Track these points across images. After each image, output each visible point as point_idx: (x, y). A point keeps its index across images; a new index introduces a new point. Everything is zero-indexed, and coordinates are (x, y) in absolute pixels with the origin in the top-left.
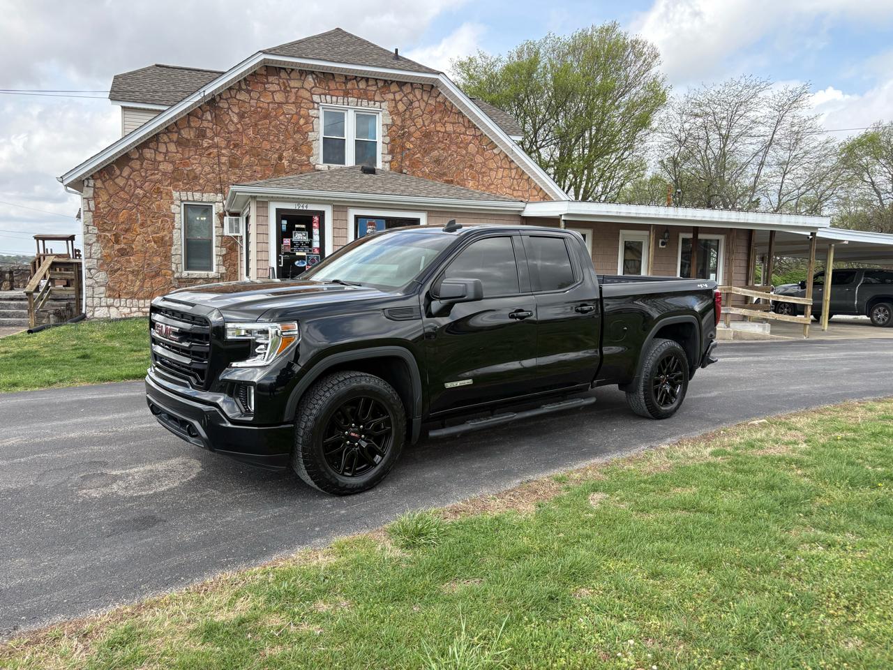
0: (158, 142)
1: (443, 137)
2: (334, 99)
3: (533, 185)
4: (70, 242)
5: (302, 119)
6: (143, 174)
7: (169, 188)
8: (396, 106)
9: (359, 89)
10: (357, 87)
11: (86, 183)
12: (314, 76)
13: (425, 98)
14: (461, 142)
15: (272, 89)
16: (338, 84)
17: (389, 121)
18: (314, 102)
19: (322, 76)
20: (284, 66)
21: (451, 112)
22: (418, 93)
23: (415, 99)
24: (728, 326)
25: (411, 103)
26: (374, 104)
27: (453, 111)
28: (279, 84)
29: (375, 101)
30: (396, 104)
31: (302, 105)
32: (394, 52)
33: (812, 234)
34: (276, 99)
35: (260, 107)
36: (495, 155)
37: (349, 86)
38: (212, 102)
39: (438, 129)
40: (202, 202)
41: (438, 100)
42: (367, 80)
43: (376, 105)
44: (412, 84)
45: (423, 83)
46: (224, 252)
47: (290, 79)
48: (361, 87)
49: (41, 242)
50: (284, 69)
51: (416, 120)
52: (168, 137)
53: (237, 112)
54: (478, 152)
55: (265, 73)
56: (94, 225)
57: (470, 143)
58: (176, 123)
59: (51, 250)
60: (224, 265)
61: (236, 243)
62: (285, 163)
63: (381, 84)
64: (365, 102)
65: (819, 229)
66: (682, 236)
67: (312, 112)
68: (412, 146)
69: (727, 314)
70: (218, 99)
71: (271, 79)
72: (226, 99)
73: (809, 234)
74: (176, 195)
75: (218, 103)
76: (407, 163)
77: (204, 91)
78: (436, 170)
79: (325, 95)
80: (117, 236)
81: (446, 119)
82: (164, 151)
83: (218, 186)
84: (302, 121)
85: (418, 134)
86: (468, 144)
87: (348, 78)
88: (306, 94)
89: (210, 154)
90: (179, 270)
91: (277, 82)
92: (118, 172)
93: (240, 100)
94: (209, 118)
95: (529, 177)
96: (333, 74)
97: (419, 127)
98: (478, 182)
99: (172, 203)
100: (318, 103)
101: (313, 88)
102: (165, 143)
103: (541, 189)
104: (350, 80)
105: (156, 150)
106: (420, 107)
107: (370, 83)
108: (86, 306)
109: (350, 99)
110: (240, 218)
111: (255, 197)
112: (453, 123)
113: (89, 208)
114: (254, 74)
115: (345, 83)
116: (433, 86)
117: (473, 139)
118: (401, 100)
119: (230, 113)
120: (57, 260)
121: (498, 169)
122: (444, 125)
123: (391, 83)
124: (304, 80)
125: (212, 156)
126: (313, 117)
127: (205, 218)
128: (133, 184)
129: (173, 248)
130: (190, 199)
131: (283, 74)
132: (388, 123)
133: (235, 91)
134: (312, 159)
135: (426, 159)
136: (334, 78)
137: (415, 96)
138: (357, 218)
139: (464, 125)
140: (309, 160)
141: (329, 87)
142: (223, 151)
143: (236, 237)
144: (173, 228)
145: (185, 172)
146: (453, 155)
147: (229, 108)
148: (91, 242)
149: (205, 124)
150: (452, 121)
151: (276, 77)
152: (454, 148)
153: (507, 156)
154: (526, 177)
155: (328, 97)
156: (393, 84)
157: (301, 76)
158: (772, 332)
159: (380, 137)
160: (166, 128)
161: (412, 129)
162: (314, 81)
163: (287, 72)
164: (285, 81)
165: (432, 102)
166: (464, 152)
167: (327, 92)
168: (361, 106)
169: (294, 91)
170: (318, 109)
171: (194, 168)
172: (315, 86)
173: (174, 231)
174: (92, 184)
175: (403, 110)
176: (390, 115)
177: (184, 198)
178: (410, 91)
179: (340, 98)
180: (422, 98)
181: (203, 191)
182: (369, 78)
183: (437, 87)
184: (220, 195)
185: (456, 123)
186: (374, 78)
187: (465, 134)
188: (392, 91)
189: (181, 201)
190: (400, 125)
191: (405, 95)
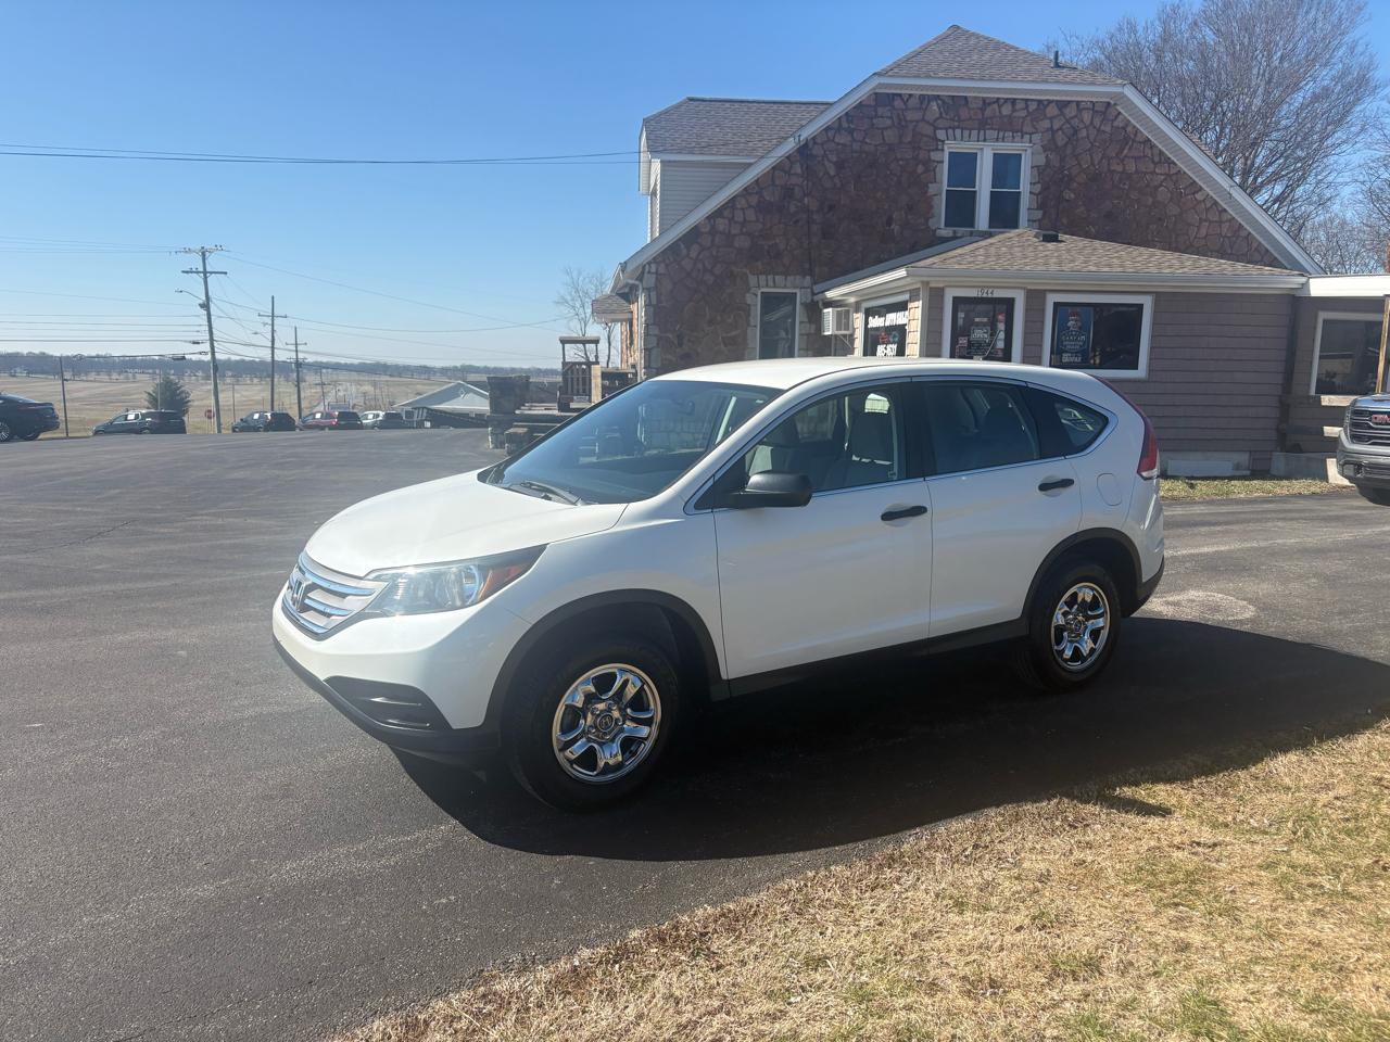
0: (733, 208)
1: (1120, 179)
2: (966, 133)
3: (1255, 245)
5: (920, 166)
6: (714, 253)
7: (744, 270)
8: (1053, 139)
9: (1002, 117)
10: (998, 114)
11: (647, 270)
12: (939, 102)
13: (1097, 122)
14: (1147, 186)
15: (881, 126)
16: (972, 112)
17: (1041, 160)
18: (938, 140)
19: (950, 102)
20: (899, 92)
21: (1134, 141)
22: (1087, 116)
23: (1081, 126)
25: (1076, 131)
26: (1022, 137)
27: (1137, 139)
28: (891, 118)
29: (1023, 133)
30: (1053, 134)
31: (922, 145)
32: (1052, 57)
34: (886, 138)
35: (865, 152)
36: (1199, 202)
37: (988, 112)
38: (804, 150)
39: (1112, 168)
40: (785, 287)
41: (1116, 124)
42: (1014, 101)
43: (1024, 140)
44: (1078, 103)
45: (1094, 100)
47: (907, 109)
48: (1004, 114)
50: (900, 95)
51: (1080, 157)
52: (747, 201)
53: (835, 159)
54: (1171, 199)
55: (873, 103)
56: (654, 324)
57: (1161, 185)
58: (757, 181)
62: (895, 228)
63: (1033, 107)
64: (1009, 136)
67: (935, 156)
68: (1073, 196)
70: (811, 145)
71: (880, 111)
74: (753, 280)
75: (811, 150)
76: (1065, 221)
78: (1107, 228)
79: (954, 129)
80: (680, 337)
81: (1126, 151)
82: (741, 220)
83: (807, 266)
84: (920, 169)
85: (1082, 178)
86: (1156, 188)
87: (988, 101)
88: (928, 130)
89: (797, 221)
91: (889, 115)
92: (685, 252)
93: (838, 144)
94: (799, 171)
95: (1250, 233)
96: (966, 98)
97: (1084, 166)
99: (748, 291)
100: (943, 141)
101: (938, 119)
102: (743, 209)
103: (1267, 250)
104: (989, 104)
105: (731, 220)
106: (1088, 138)
107: (1018, 106)
109: (988, 132)
111: (928, 283)
112: (1136, 158)
114: (860, 106)
115: (983, 110)
116: (1109, 103)
117: (1165, 179)
118: (1060, 129)
119: (826, 162)
121: (1200, 223)
122: (1123, 161)
123: (1048, 105)
124: (926, 110)
125: (800, 223)
126: (934, 161)
128: (700, 266)
129: (746, 352)
130: (771, 283)
131: (898, 103)
132: (1039, 164)
133: (833, 132)
134: (931, 222)
136: (967, 102)
137: (1082, 121)
138: (1056, 305)
139: (1153, 162)
140: (927, 224)
141: (959, 118)
142: (815, 217)
144: (748, 325)
145: (766, 247)
146: (1133, 206)
147: (825, 156)
148: (650, 346)
149: (794, 180)
150: (1136, 154)
151: (887, 108)
152: (1134, 195)
153: (1216, 203)
154: (1243, 234)
155: (958, 132)
156: (1054, 104)
157: (921, 103)
159: (1025, 185)
160: (748, 189)
161: (1075, 170)
162: (940, 110)
163: (903, 99)
164: (900, 112)
165: (1108, 129)
166: (1151, 200)
167: (956, 124)
168: (1003, 141)
169: (911, 126)
170: (943, 150)
171: (778, 241)
172: (941, 117)
173: (749, 329)
174: (653, 270)
175: (1064, 142)
176: (1045, 151)
177: (763, 283)
178: (1074, 114)
179: (975, 132)
180: (1092, 123)
181: (786, 274)
182: (1015, 99)
183: (1115, 104)
184: (808, 278)
185: (1140, 158)
186: (1022, 99)
187: (1153, 173)
188: (1048, 115)
189: (759, 287)
190: (1058, 165)
191: (1068, 121)
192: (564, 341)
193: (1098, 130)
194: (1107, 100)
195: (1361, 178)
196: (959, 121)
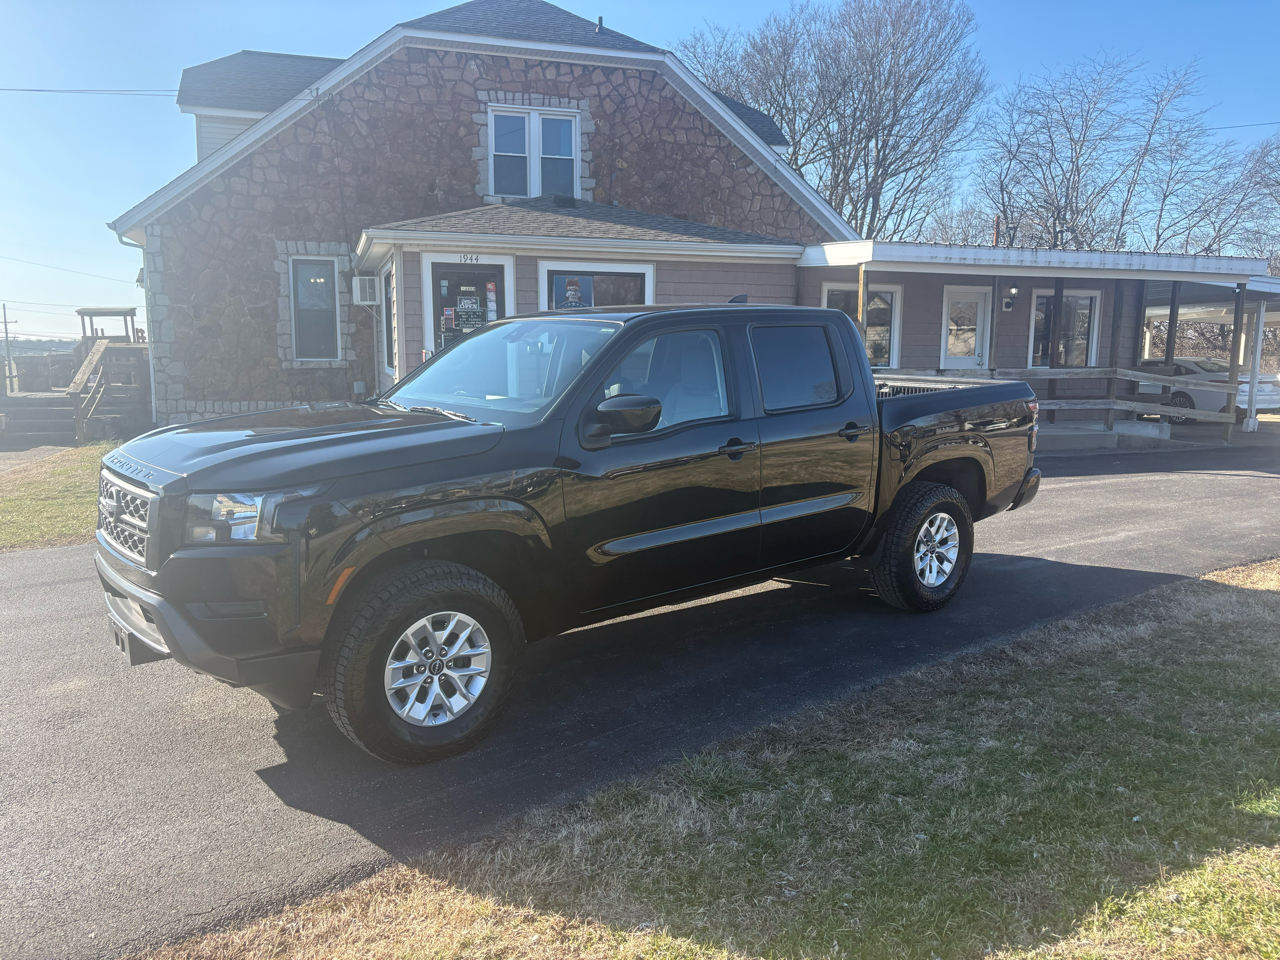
0: (251, 166)
1: (673, 150)
2: (510, 96)
3: (806, 220)
4: (129, 318)
5: (462, 128)
6: (232, 216)
7: (270, 235)
8: (601, 105)
9: (546, 80)
10: (542, 77)
11: (149, 229)
12: (479, 62)
13: (645, 91)
14: (700, 157)
15: (416, 84)
16: (514, 74)
17: (591, 128)
18: (479, 102)
19: (491, 63)
20: (433, 48)
21: (683, 112)
22: (634, 84)
23: (629, 94)
24: (1111, 429)
25: (624, 99)
26: (569, 103)
27: (686, 110)
28: (426, 76)
29: (570, 98)
30: (601, 101)
31: (463, 106)
32: (597, 22)
33: (1239, 286)
34: (423, 98)
35: (400, 111)
36: (750, 175)
37: (531, 75)
38: (329, 105)
39: (664, 138)
40: (318, 254)
41: (663, 94)
42: (558, 65)
43: (572, 105)
44: (624, 70)
45: (641, 68)
46: (353, 330)
47: (443, 66)
48: (549, 77)
49: (87, 319)
50: (435, 51)
51: (631, 126)
52: (267, 159)
53: (366, 118)
54: (723, 173)
55: (406, 59)
57: (713, 158)
58: (276, 138)
59: (102, 330)
60: (353, 348)
61: (370, 317)
62: (438, 193)
63: (578, 72)
64: (555, 100)
65: (1251, 278)
66: (1036, 292)
67: (478, 119)
68: (625, 165)
69: (1109, 410)
70: (337, 102)
71: (414, 67)
72: (349, 100)
73: (1235, 285)
74: (280, 246)
75: (337, 106)
76: (619, 191)
77: (317, 89)
78: (661, 200)
79: (496, 90)
80: (197, 308)
81: (675, 122)
82: (261, 179)
83: (341, 232)
84: (462, 132)
85: (634, 147)
86: (709, 160)
87: (530, 63)
88: (467, 90)
89: (327, 184)
90: (289, 357)
91: (424, 73)
92: (195, 213)
93: (370, 101)
94: (326, 129)
95: (801, 208)
96: (506, 58)
97: (635, 136)
98: (725, 216)
99: (276, 258)
100: (486, 103)
101: (477, 79)
102: (262, 168)
103: (818, 225)
104: (533, 66)
105: (250, 179)
106: (636, 106)
107: (562, 71)
108: (157, 412)
109: (533, 96)
110: (377, 279)
111: (401, 246)
112: (687, 130)
113: (156, 267)
114: (390, 61)
115: (526, 72)
116: (655, 72)
117: (716, 151)
118: (608, 96)
119: (356, 121)
120: (111, 345)
121: (753, 197)
122: (673, 131)
123: (593, 70)
124: (464, 69)
125: (331, 186)
126: (478, 124)
127: (322, 280)
128: (215, 229)
129: (278, 325)
130: (302, 250)
131: (433, 60)
132: (589, 131)
133: (363, 87)
134: (478, 188)
135: (648, 185)
136: (508, 63)
137: (629, 89)
138: (551, 274)
139: (702, 132)
140: (473, 190)
141: (501, 79)
142: (347, 179)
143: (371, 307)
144: (278, 294)
145: (293, 211)
146: (687, 177)
147: (355, 113)
148: (161, 317)
149: (321, 139)
150: (685, 126)
151: (422, 65)
152: (687, 167)
153: (767, 177)
154: (795, 208)
155: (501, 94)
156: (599, 70)
157: (459, 61)
158: (1173, 436)
159: (576, 155)
160: (262, 146)
161: (626, 139)
162: (479, 70)
163: (438, 57)
164: (436, 70)
165: (655, 98)
166: (703, 172)
167: (498, 85)
168: (549, 106)
169: (449, 85)
170: (486, 113)
171: (306, 205)
172: (481, 77)
173: (280, 300)
174: (157, 230)
175: (612, 111)
176: (593, 118)
177: (292, 250)
178: (621, 81)
179: (518, 96)
180: (640, 92)
181: (319, 240)
182: (560, 63)
183: (662, 74)
184: (344, 245)
185: (691, 129)
186: (567, 63)
187: (704, 145)
188: (594, 82)
189: (289, 254)
190: (607, 133)
191: (615, 88)
192: (82, 313)
193: (647, 100)
194: (654, 69)
195: (978, 171)
196: (501, 82)
